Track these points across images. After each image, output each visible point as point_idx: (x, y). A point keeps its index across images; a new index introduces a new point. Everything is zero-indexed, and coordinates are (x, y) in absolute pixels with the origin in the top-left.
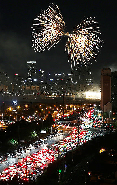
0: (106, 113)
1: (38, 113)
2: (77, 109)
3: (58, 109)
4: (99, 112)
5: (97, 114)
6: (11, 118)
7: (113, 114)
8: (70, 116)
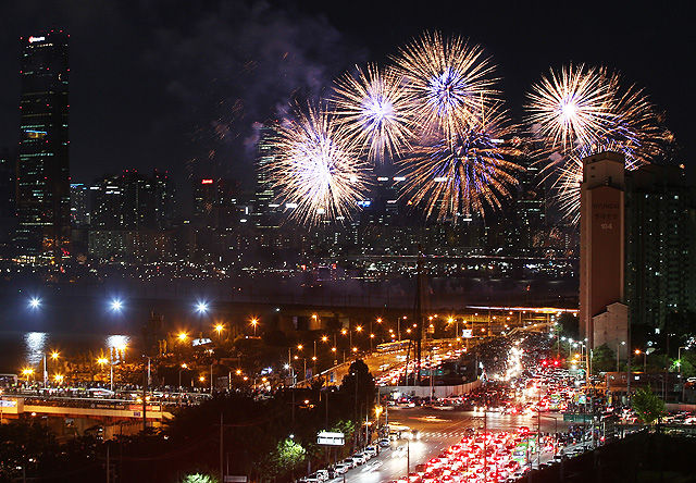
0: (604, 347)
1: (306, 354)
2: (476, 332)
3: (393, 336)
4: (575, 345)
5: (565, 354)
6: (187, 380)
7: (633, 355)
8: (446, 365)
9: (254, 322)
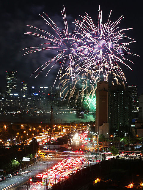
0: (102, 135)
3: (44, 131)
4: (94, 134)
5: (91, 136)
7: (110, 137)
9: (5, 127)
